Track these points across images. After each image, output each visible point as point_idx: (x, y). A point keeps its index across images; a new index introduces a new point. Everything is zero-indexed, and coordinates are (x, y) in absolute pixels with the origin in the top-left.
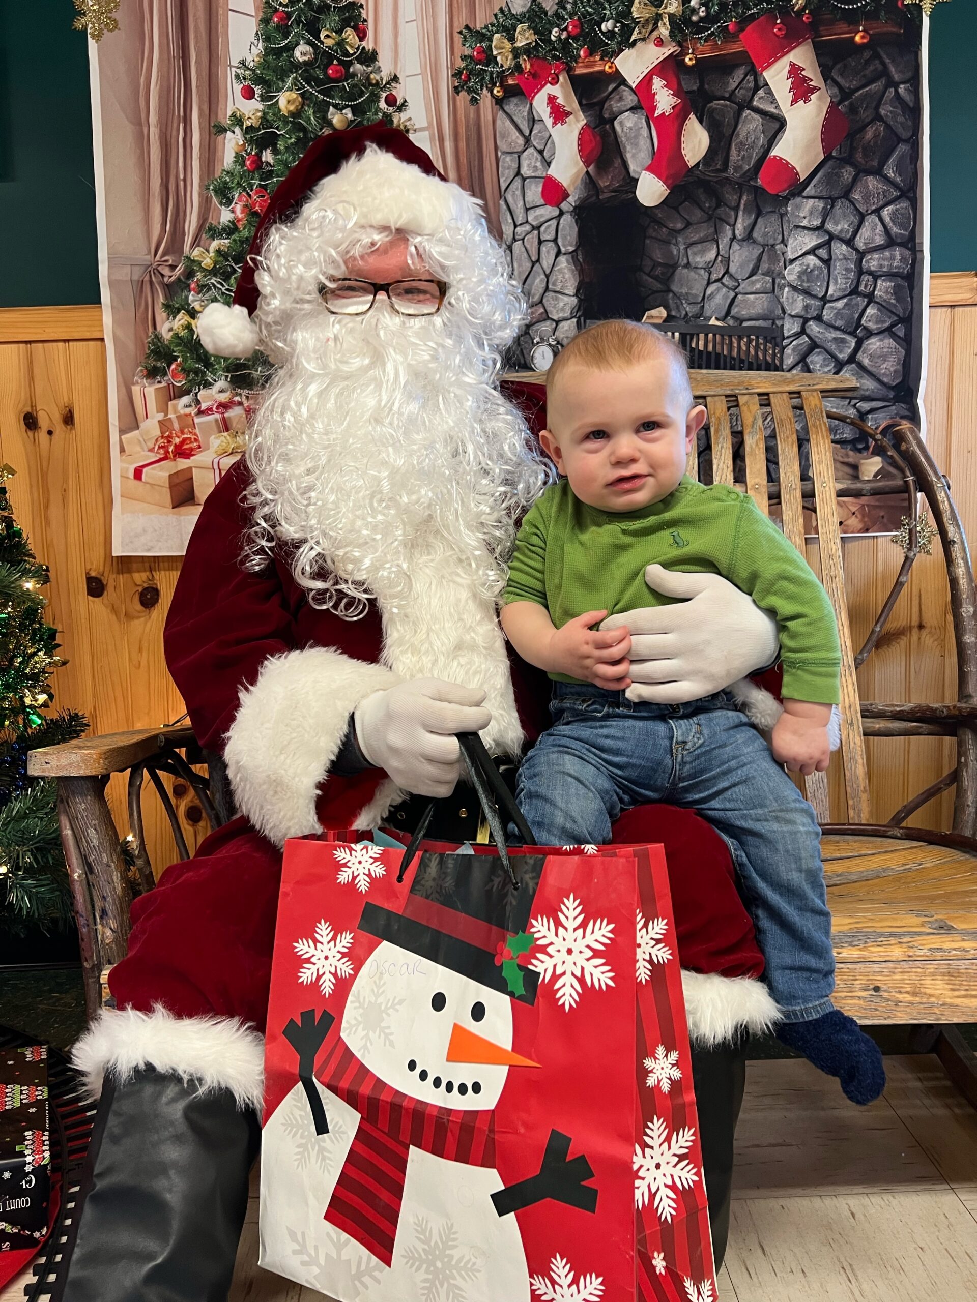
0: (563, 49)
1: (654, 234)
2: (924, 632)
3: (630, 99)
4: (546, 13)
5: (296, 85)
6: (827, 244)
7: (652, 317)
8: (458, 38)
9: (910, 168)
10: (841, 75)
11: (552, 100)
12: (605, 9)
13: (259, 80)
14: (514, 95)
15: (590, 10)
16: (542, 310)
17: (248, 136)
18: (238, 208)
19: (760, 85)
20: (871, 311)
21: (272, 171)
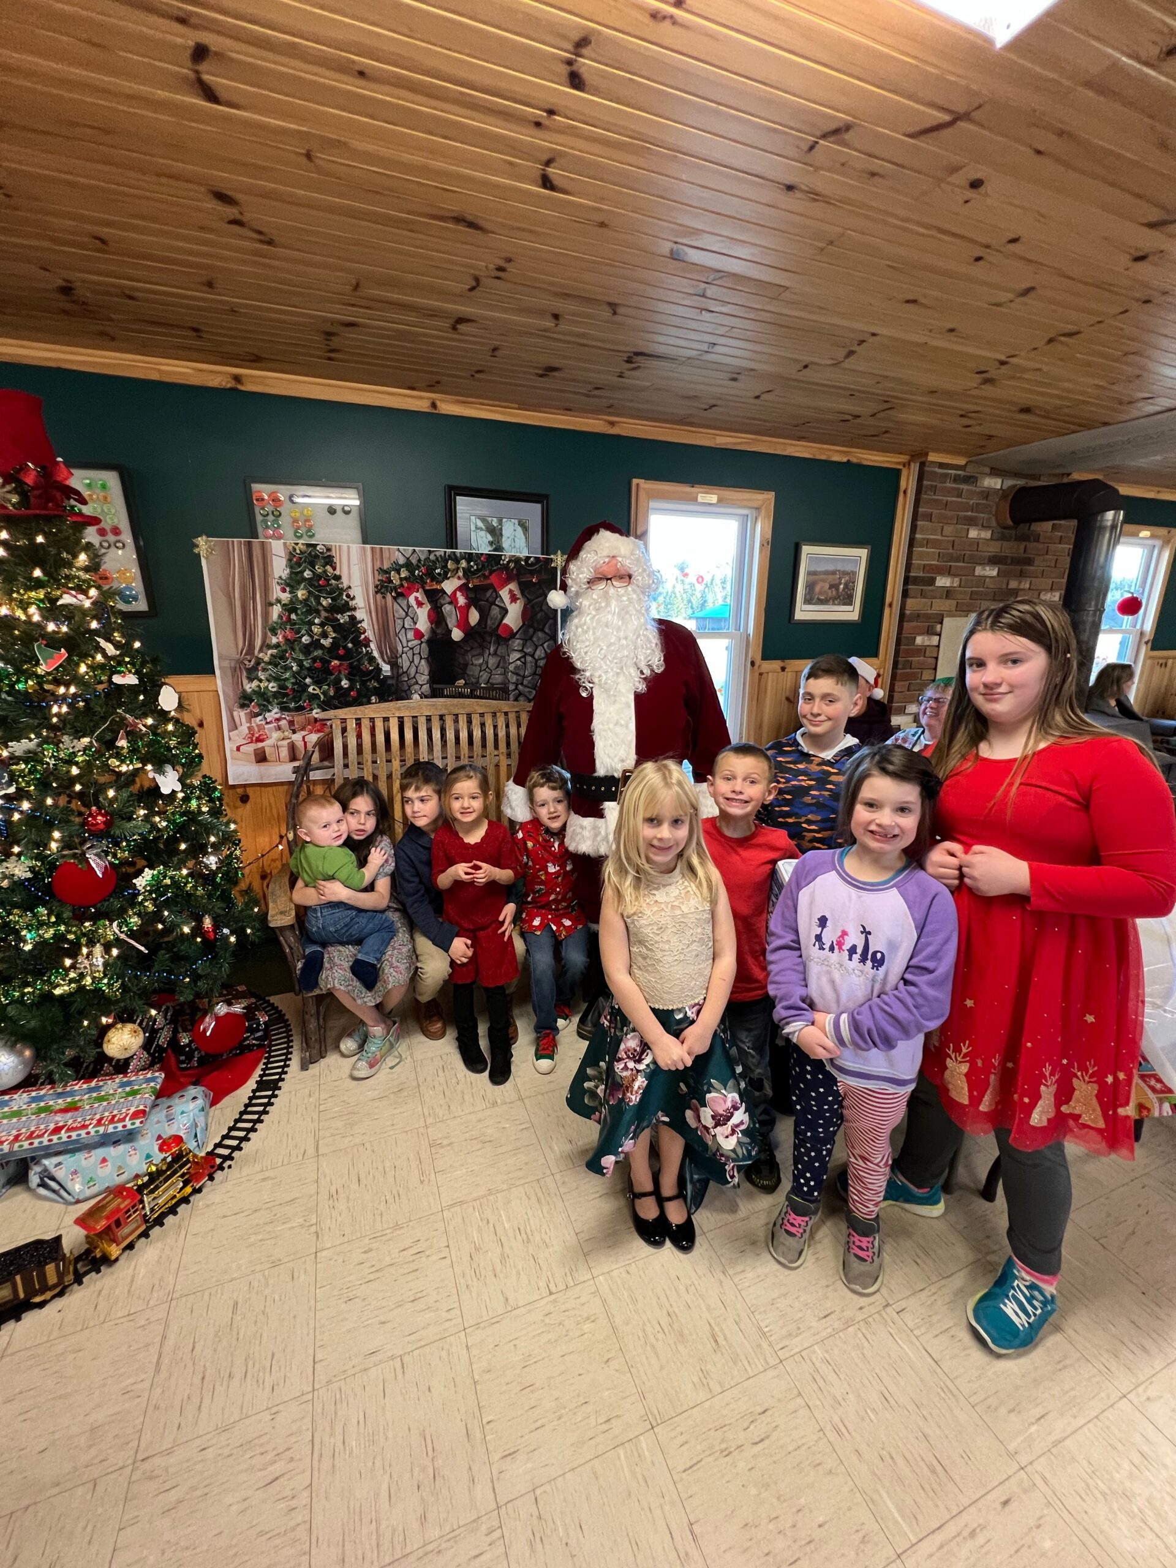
0: (420, 579)
1: (459, 652)
4: (413, 564)
5: (305, 588)
7: (459, 685)
8: (376, 573)
10: (528, 594)
11: (416, 599)
12: (436, 564)
13: (288, 585)
14: (401, 596)
15: (431, 564)
16: (415, 680)
17: (284, 608)
18: (280, 637)
21: (296, 623)
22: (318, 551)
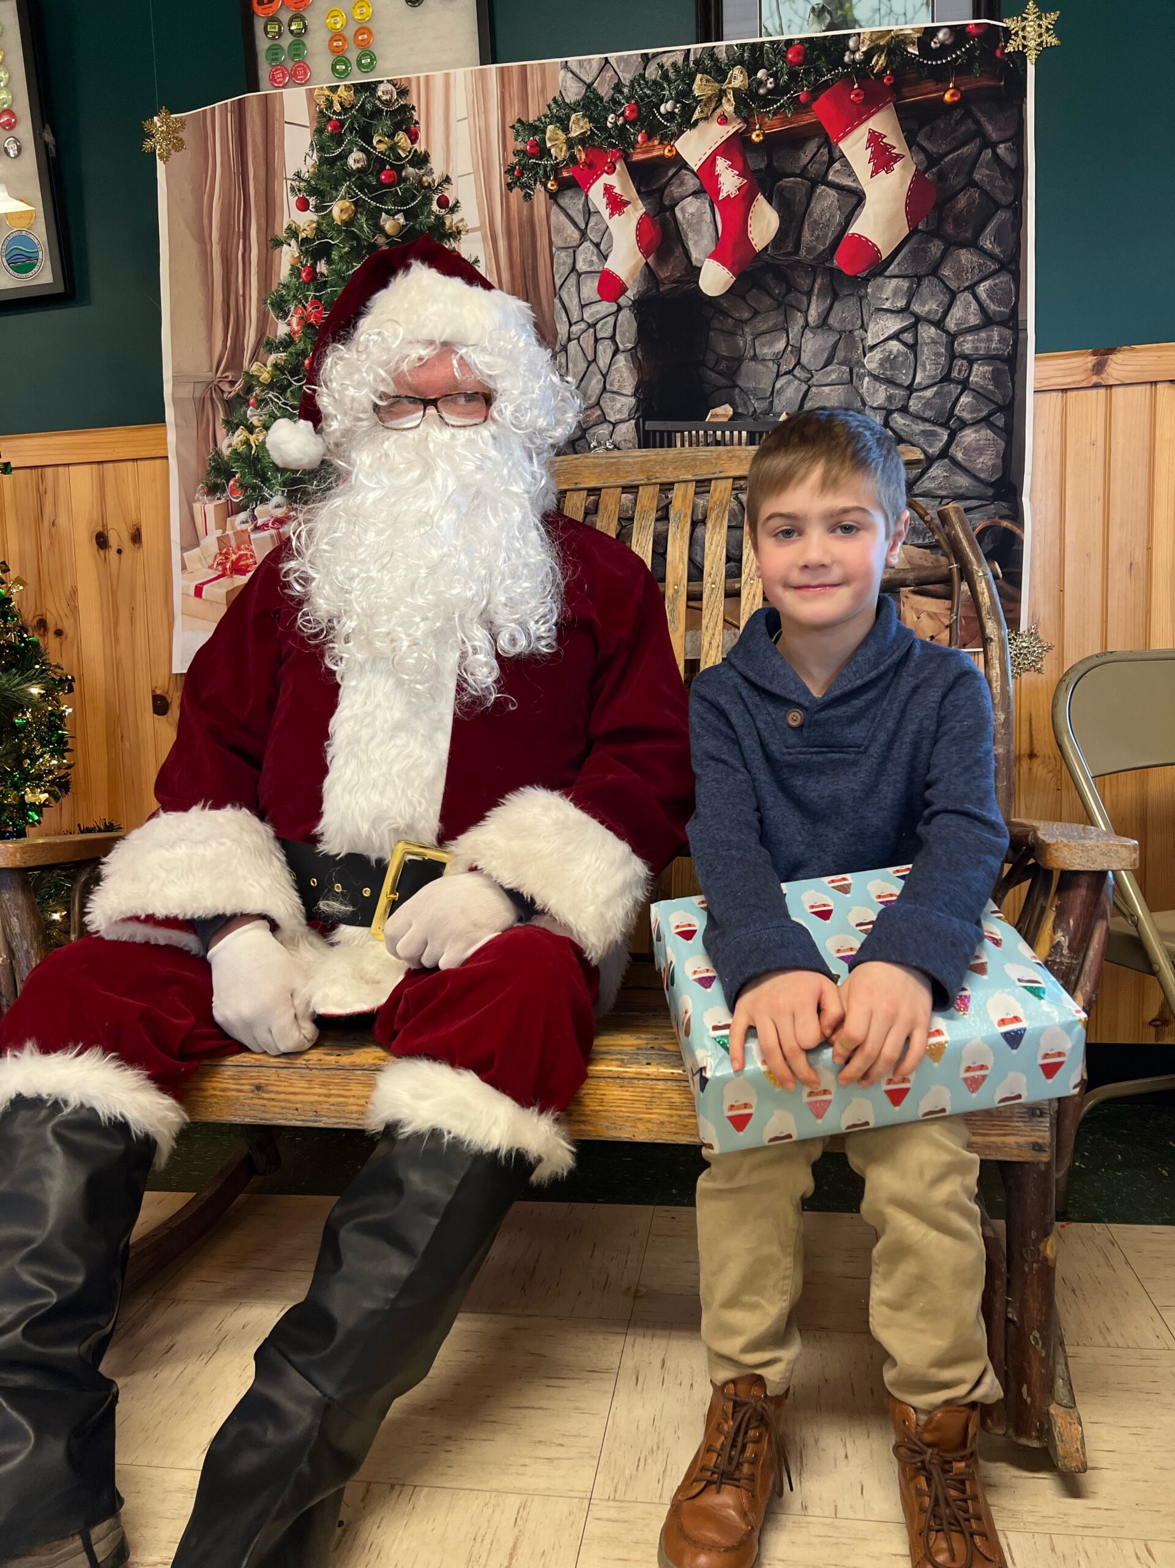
1: (719, 326)
2: (1036, 762)
3: (692, 183)
4: (601, 99)
5: (349, 194)
6: (913, 327)
7: (717, 415)
8: (510, 133)
9: (1012, 237)
11: (608, 189)
12: (664, 89)
13: (313, 191)
15: (648, 92)
16: (599, 412)
17: (303, 248)
18: (294, 321)
19: (835, 157)
20: (964, 399)
21: (326, 282)
22: (379, 98)
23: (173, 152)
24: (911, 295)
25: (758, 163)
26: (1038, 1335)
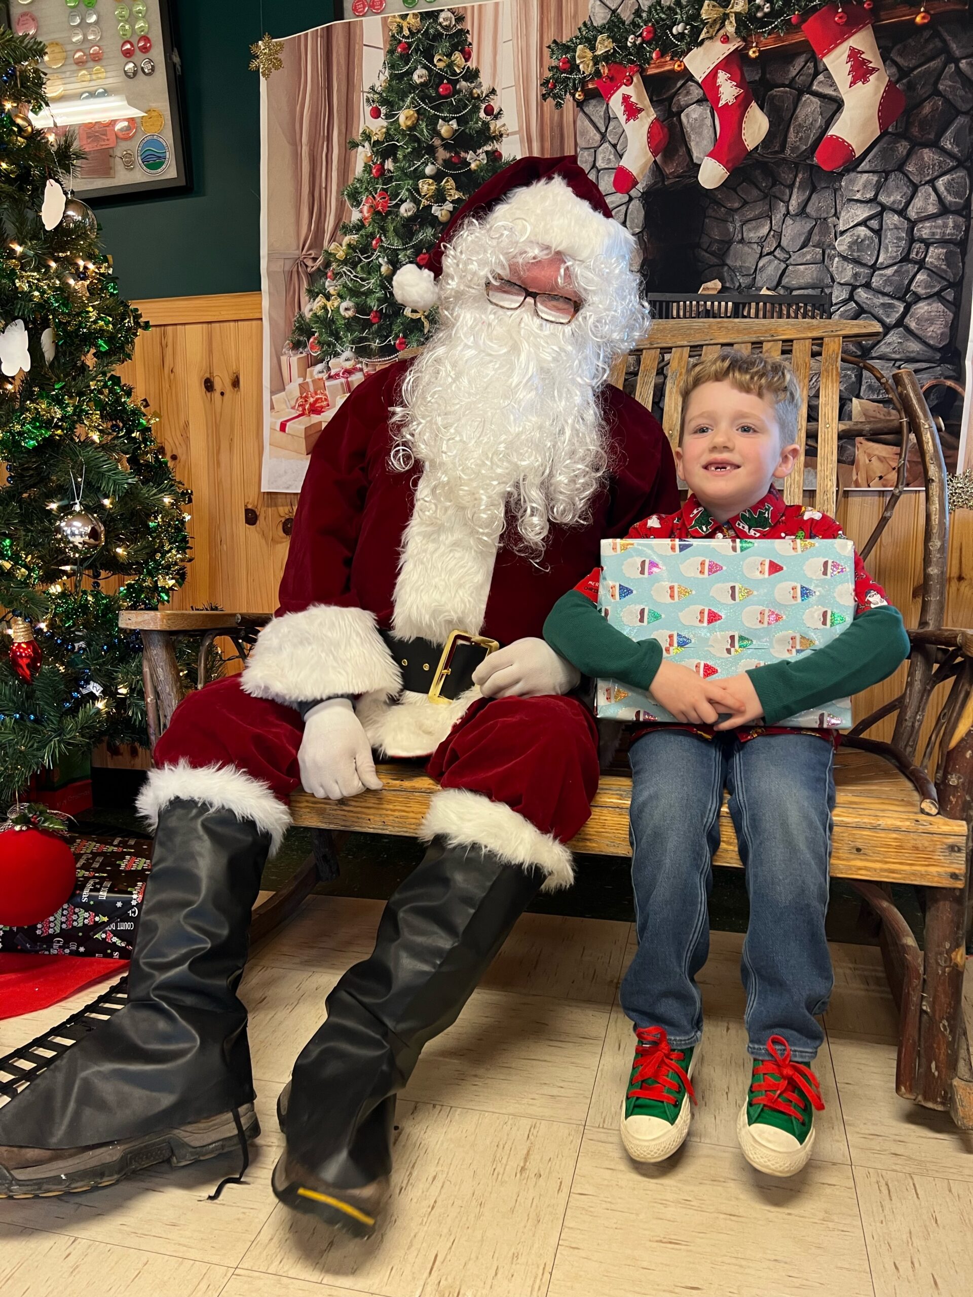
0: (638, 53)
1: (713, 214)
3: (696, 93)
4: (623, 23)
5: (413, 104)
6: (879, 215)
8: (547, 52)
9: (969, 139)
10: (901, 54)
11: (626, 99)
12: (676, 14)
13: (385, 102)
14: (593, 98)
15: (663, 16)
17: (375, 149)
18: (365, 209)
19: (819, 70)
20: (920, 277)
21: (392, 177)
22: (440, 24)
23: (273, 70)
24: (879, 188)
25: (754, 75)
26: (946, 1024)
